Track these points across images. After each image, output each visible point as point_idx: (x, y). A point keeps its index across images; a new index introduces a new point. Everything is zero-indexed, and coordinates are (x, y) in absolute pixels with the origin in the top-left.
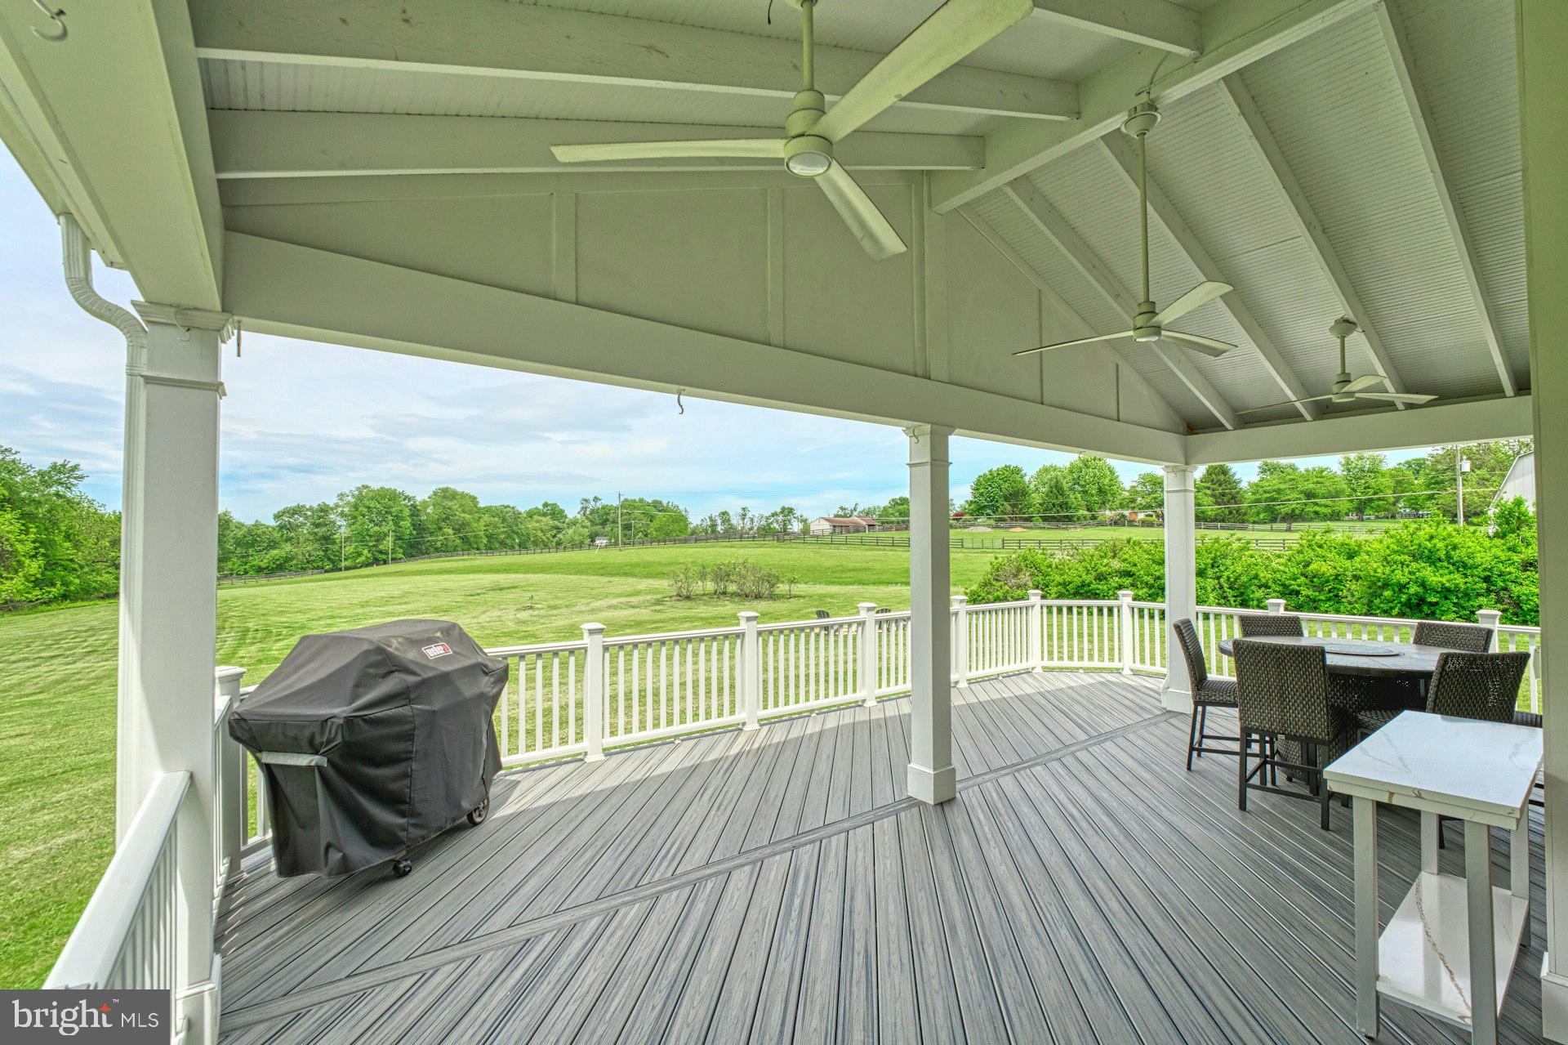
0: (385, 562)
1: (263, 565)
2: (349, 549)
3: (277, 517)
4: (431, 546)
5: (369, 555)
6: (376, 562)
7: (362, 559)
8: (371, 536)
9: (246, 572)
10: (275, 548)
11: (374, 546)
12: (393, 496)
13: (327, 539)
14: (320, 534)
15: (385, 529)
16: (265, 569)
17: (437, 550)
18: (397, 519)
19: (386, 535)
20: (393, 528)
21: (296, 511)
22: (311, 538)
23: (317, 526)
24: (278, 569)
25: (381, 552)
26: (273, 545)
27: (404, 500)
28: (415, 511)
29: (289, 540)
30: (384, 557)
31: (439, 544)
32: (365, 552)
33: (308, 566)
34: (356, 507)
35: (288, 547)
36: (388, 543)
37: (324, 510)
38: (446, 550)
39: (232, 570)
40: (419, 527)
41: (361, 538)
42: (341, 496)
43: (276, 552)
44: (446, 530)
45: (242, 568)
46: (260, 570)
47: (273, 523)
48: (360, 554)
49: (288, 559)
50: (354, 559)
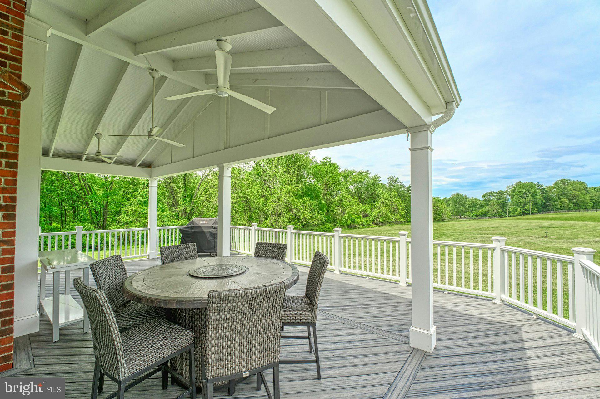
0: (528, 214)
1: (478, 214)
2: (512, 208)
3: (483, 196)
4: (555, 207)
5: (521, 211)
6: (524, 214)
7: (517, 212)
8: (521, 203)
9: (472, 217)
10: (482, 208)
11: (522, 207)
12: (531, 185)
13: (503, 204)
14: (500, 203)
15: (528, 200)
16: (479, 215)
17: (558, 209)
18: (533, 196)
19: (528, 202)
20: (532, 199)
21: (491, 194)
22: (496, 204)
23: (499, 199)
24: (483, 215)
25: (526, 210)
26: (482, 207)
27: (538, 187)
28: (544, 191)
29: (488, 205)
30: (528, 212)
31: (559, 206)
32: (519, 210)
33: (495, 215)
34: (514, 191)
35: (487, 208)
36: (529, 206)
37: (501, 193)
38: (563, 209)
39: (468, 215)
40: (548, 199)
41: (517, 204)
42: (508, 187)
43: (483, 209)
44: (563, 199)
45: (471, 215)
46: (477, 216)
47: (482, 199)
48: (516, 211)
49: (487, 212)
50: (514, 212)
